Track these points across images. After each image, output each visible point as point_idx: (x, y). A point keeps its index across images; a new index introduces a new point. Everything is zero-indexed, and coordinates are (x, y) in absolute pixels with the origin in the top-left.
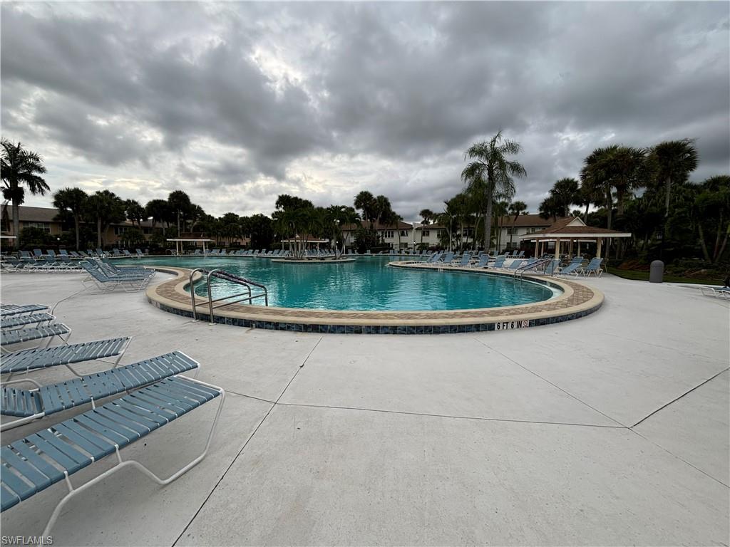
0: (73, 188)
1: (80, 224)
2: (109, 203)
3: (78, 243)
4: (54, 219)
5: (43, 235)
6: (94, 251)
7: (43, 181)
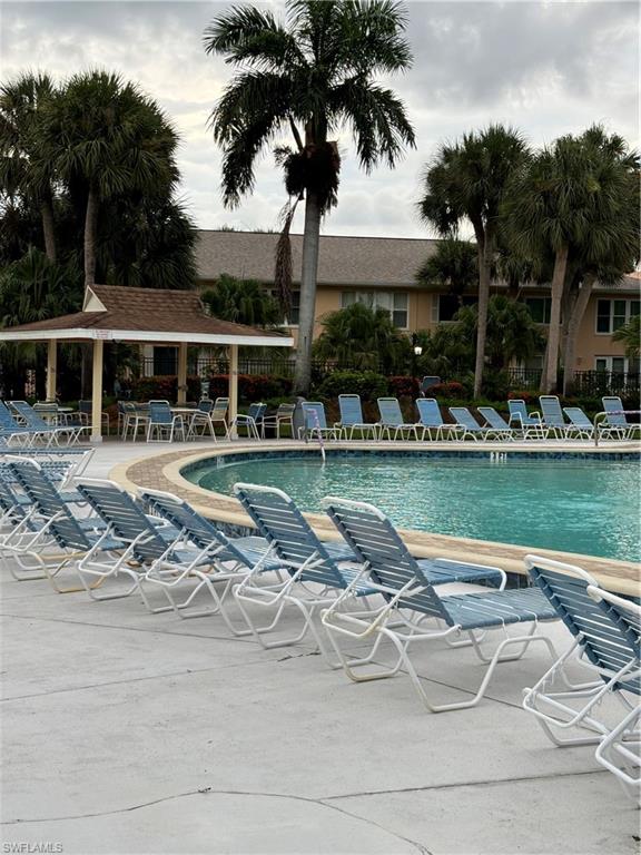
0: (486, 131)
1: (492, 290)
2: (604, 179)
3: (479, 367)
4: (423, 275)
5: (382, 336)
6: (533, 404)
7: (395, 109)
